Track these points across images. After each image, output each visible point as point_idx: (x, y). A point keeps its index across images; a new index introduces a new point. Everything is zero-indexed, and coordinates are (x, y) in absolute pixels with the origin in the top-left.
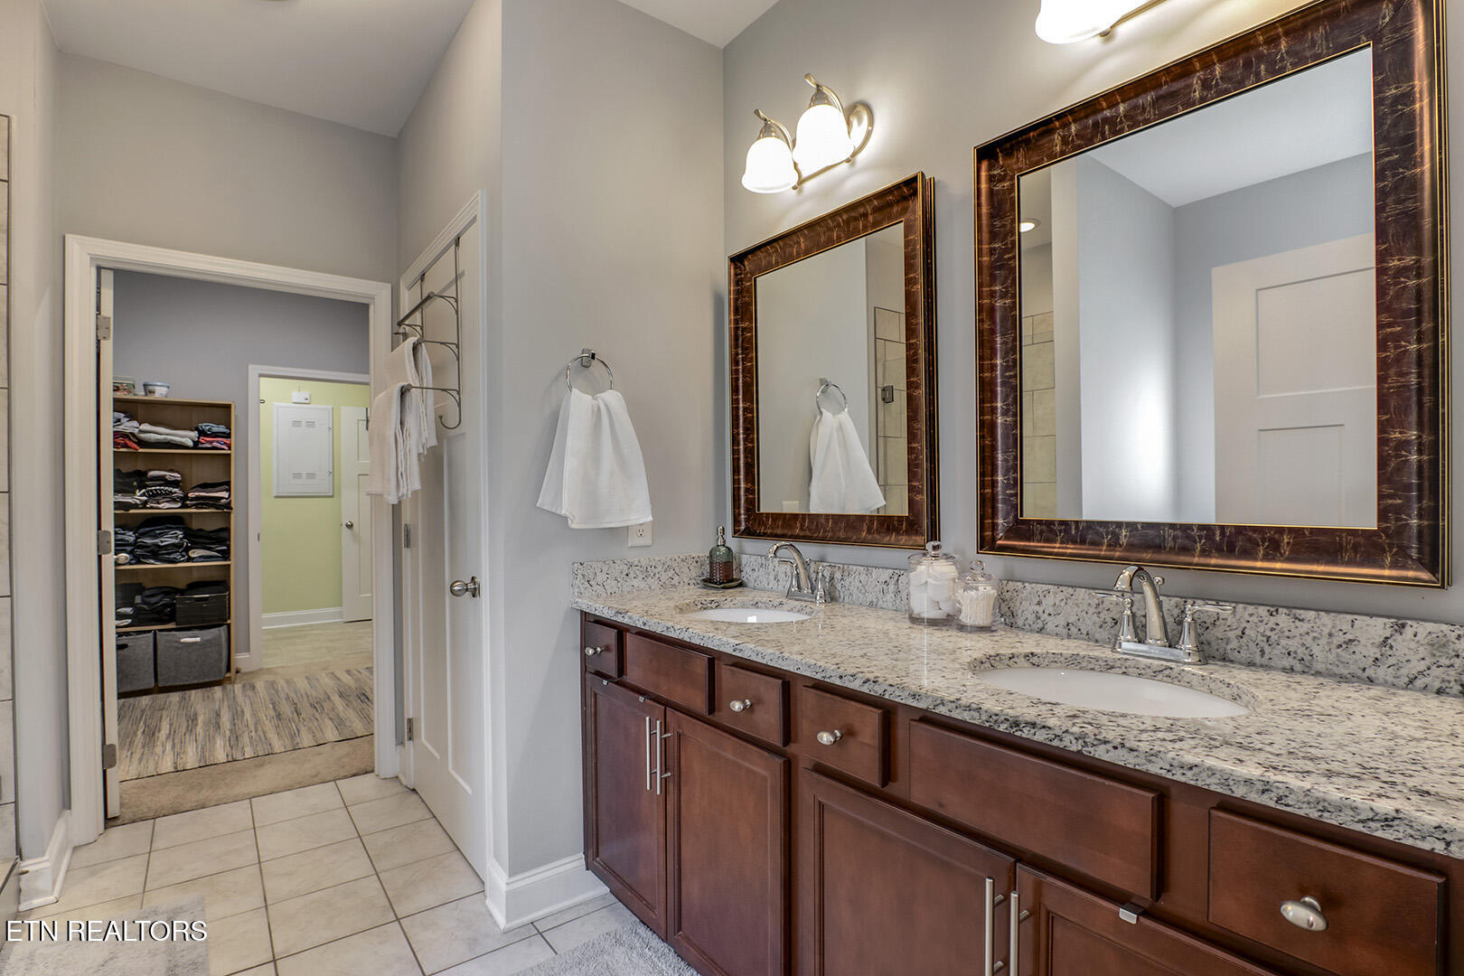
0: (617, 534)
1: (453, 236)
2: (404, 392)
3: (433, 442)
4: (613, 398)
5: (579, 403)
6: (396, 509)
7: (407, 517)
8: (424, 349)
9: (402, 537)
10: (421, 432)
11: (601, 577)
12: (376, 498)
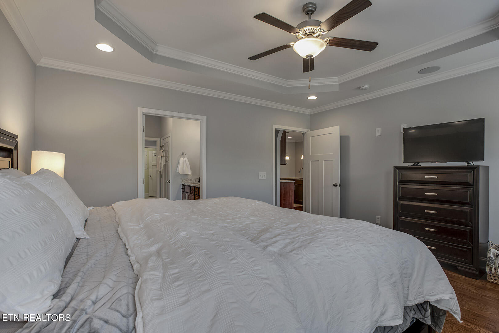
0: (187, 175)
1: (168, 136)
2: (161, 157)
3: (165, 163)
4: (186, 158)
5: (182, 159)
6: (160, 172)
7: (162, 173)
8: (164, 151)
9: (161, 176)
10: (163, 162)
11: (184, 180)
12: (157, 170)
